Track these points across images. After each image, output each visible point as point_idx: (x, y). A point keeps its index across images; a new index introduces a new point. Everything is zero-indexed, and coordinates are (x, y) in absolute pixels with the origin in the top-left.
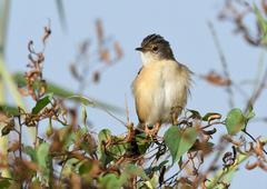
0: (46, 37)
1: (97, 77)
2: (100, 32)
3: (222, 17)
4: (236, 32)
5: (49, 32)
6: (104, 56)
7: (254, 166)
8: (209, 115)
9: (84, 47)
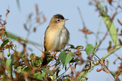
0: (7, 13)
1: (35, 30)
2: (37, 10)
3: (90, 4)
4: (96, 10)
5: (9, 12)
6: (38, 21)
7: (100, 70)
8: (78, 47)
9: (30, 16)
